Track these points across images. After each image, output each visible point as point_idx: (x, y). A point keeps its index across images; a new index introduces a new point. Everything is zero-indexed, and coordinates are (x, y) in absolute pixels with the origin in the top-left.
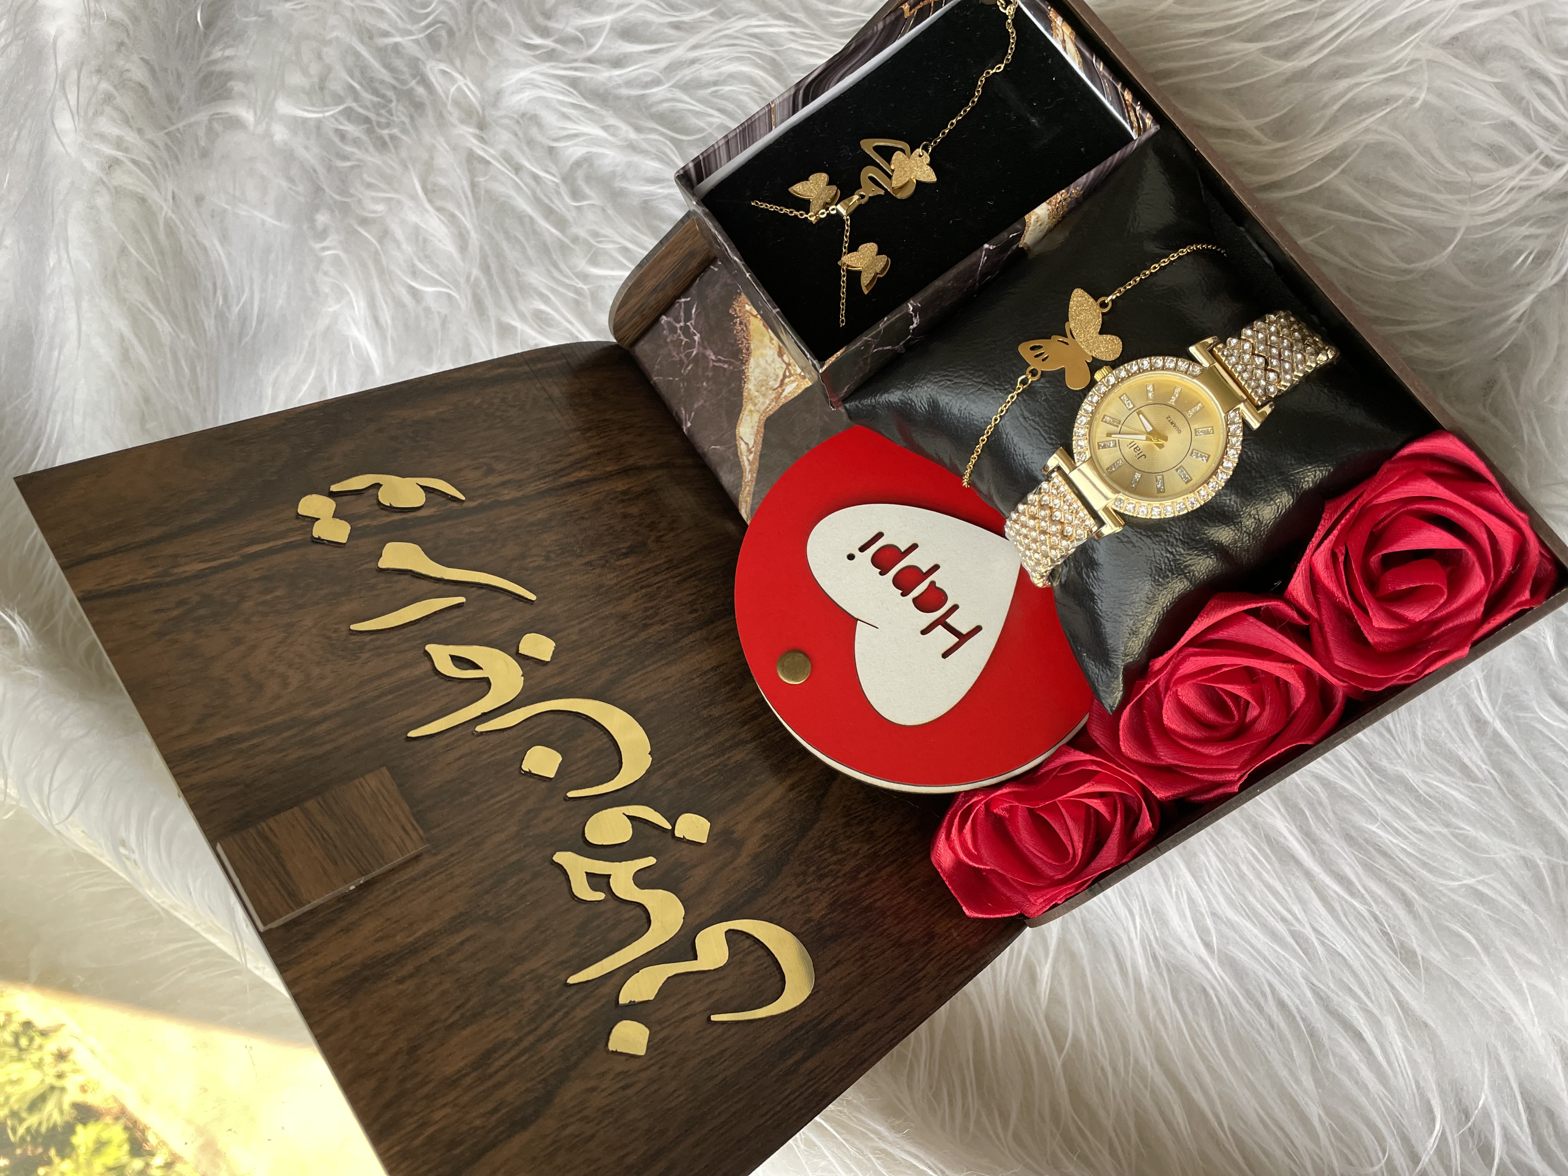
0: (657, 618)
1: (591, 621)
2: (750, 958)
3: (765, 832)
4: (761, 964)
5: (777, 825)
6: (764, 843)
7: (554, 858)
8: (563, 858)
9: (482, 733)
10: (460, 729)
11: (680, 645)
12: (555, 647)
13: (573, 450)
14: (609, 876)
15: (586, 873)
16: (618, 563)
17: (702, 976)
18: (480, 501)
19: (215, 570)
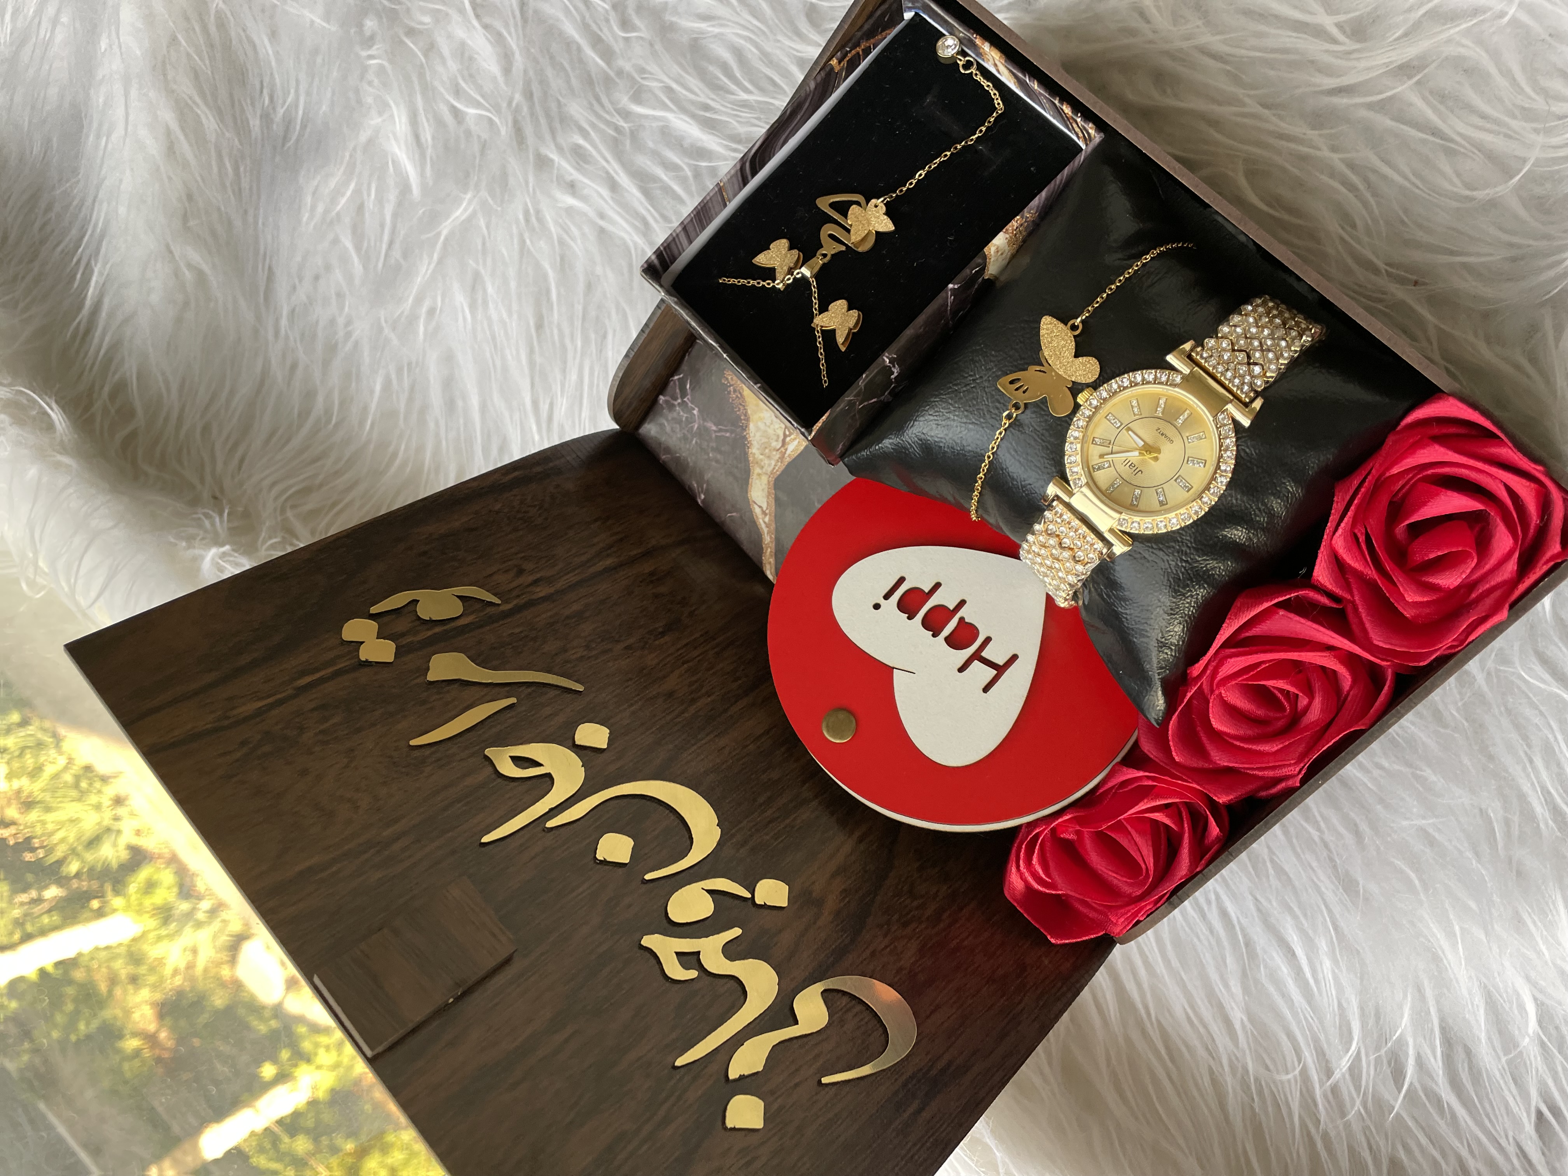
0: (703, 691)
1: (640, 703)
2: (850, 1015)
3: (843, 887)
4: (862, 1020)
5: (853, 878)
6: (844, 898)
7: (642, 943)
8: (650, 941)
9: (552, 829)
10: (532, 825)
11: (729, 713)
12: (610, 734)
13: (595, 540)
14: (698, 953)
15: (677, 953)
16: (657, 642)
17: (805, 1040)
18: (515, 602)
19: (272, 706)
